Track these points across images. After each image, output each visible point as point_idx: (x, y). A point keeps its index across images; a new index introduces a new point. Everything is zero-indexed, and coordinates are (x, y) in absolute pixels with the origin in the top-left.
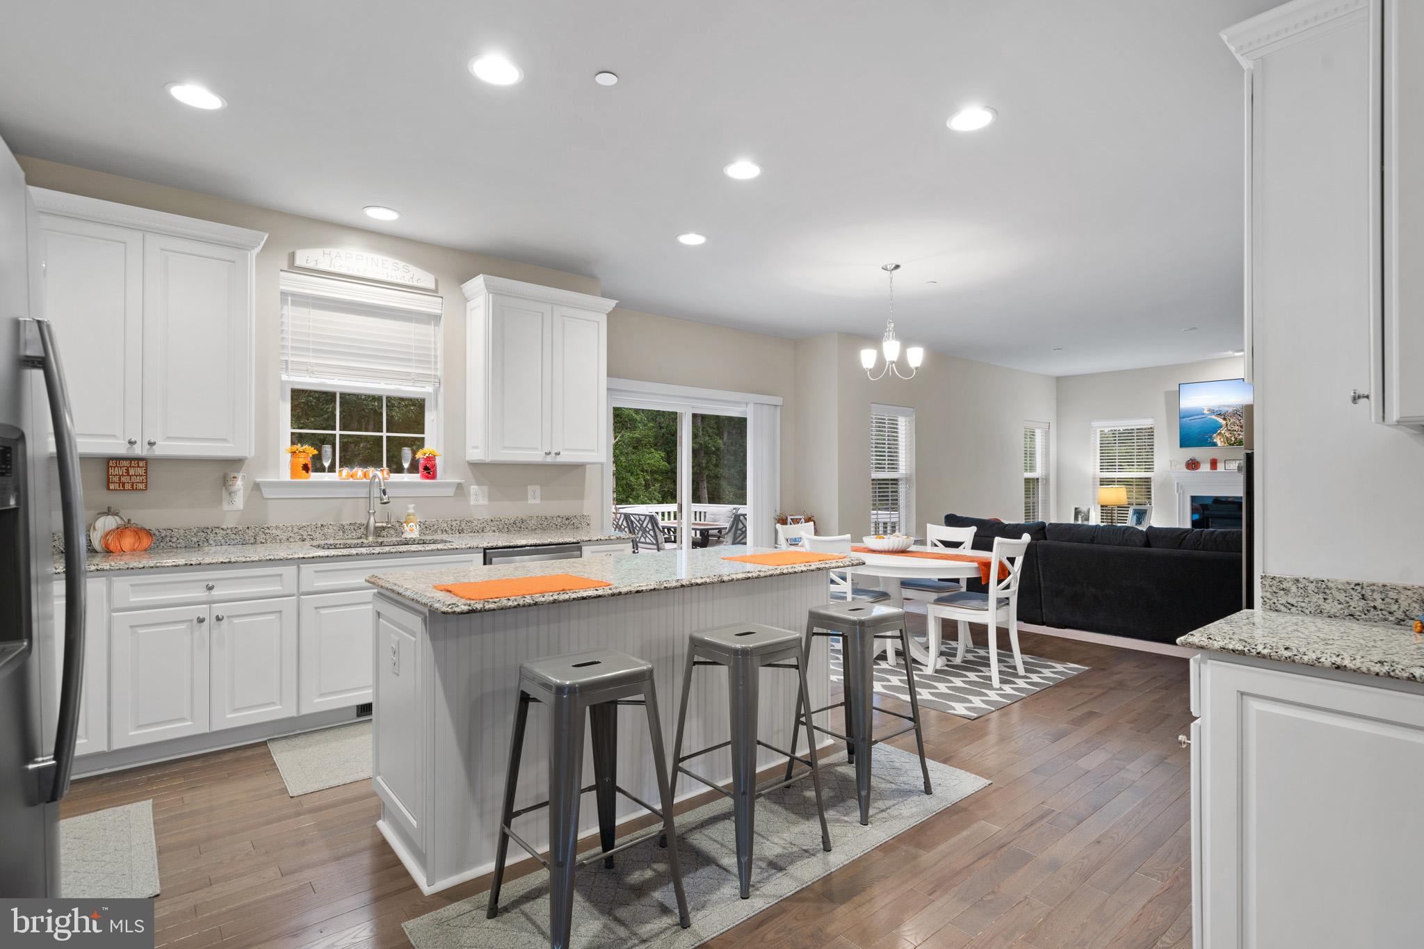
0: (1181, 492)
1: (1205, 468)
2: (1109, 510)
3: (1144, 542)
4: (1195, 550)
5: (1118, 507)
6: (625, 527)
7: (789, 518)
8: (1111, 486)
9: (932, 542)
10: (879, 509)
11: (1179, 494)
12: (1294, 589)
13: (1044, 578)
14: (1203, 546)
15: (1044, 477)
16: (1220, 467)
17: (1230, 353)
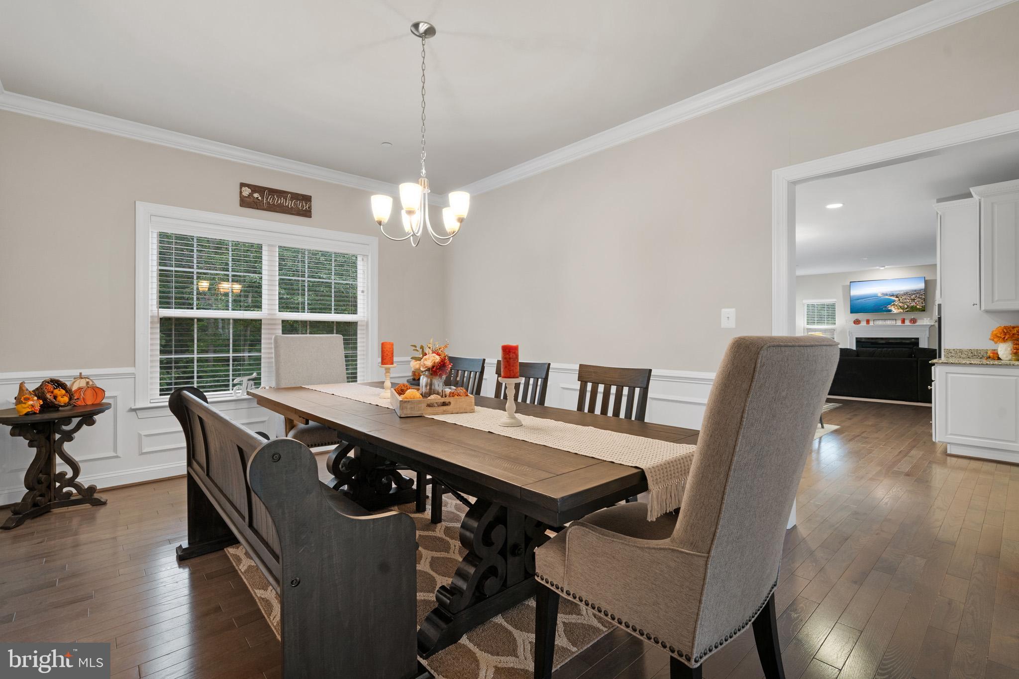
0: (851, 335)
1: (864, 323)
3: (856, 354)
4: (880, 357)
12: (953, 352)
16: (871, 323)
17: (878, 267)
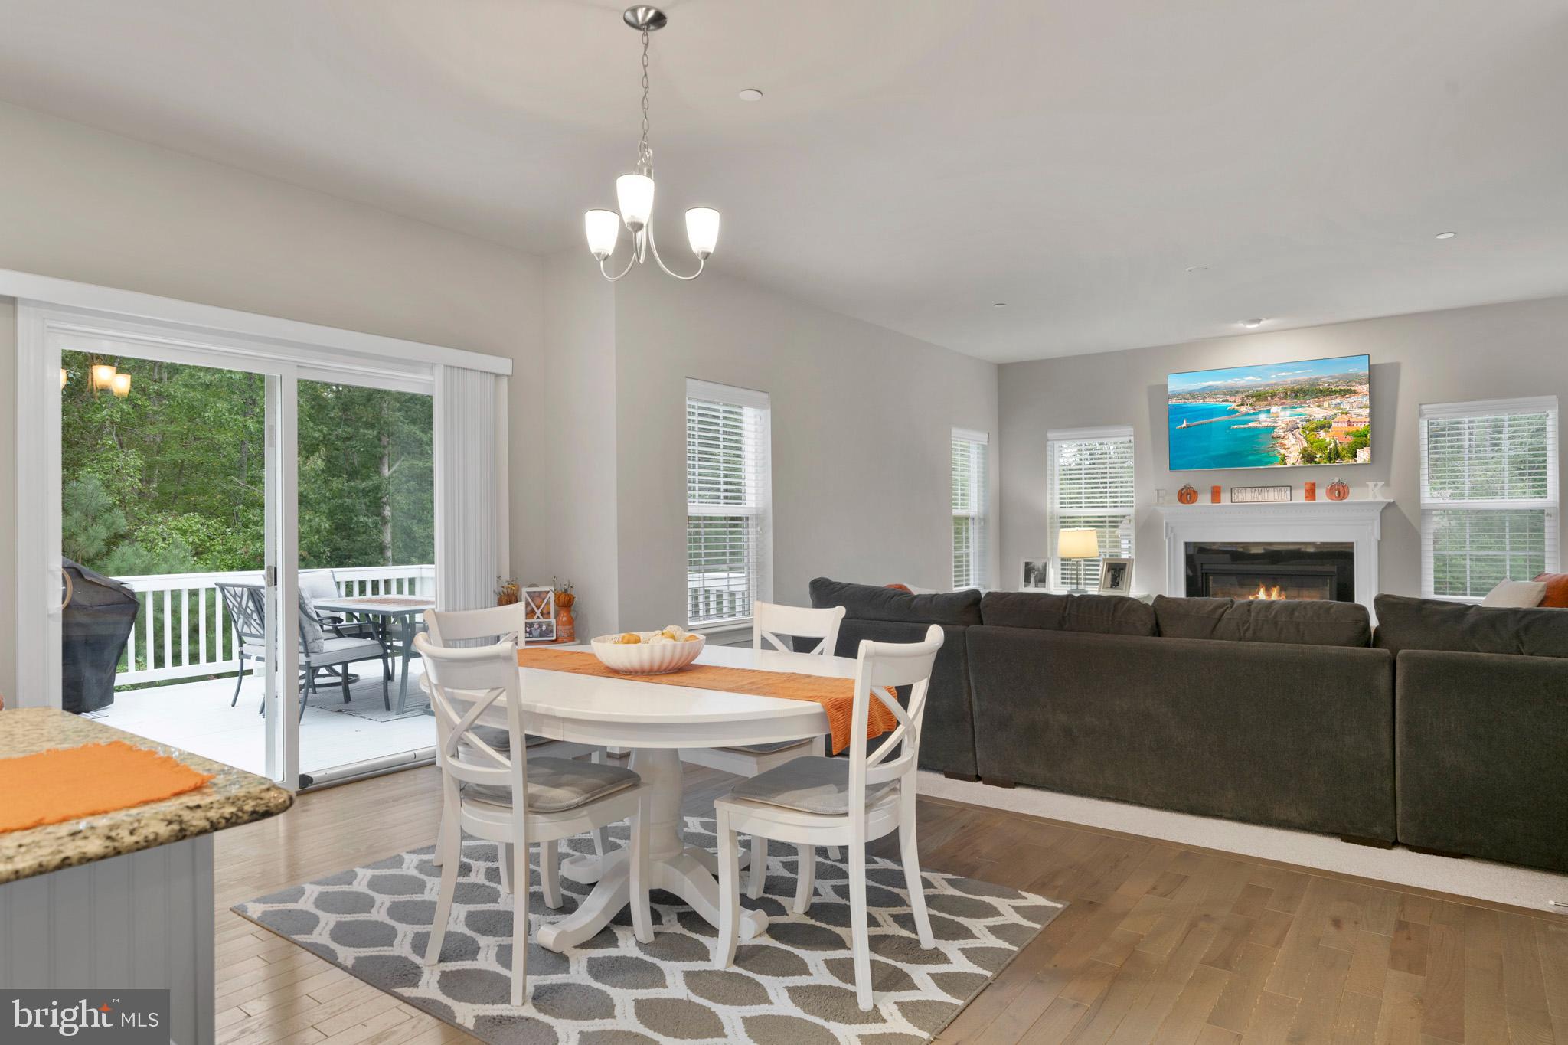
0: (1172, 536)
1: (1204, 500)
2: (1073, 565)
3: (1150, 626)
4: (1240, 640)
5: (1085, 560)
6: (252, 612)
7: (524, 590)
8: (1076, 529)
9: (763, 639)
10: (707, 571)
11: (1169, 540)
13: (978, 693)
14: (1254, 633)
15: (981, 516)
16: (1225, 498)
17: (1241, 326)
